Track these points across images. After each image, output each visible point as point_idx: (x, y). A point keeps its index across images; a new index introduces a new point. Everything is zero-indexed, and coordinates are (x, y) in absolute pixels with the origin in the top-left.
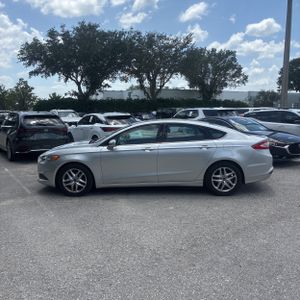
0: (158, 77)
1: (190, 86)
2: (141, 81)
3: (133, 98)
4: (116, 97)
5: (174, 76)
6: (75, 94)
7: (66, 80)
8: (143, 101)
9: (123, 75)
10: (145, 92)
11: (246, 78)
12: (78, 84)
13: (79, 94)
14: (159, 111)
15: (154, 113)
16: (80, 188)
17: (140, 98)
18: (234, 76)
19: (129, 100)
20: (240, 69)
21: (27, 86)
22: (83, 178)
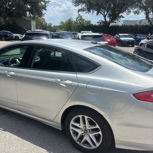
7: (97, 14)
10: (149, 21)
12: (105, 16)
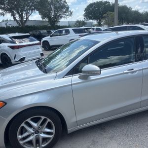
0: (24, 13)
9: (1, 11)
11: (71, 13)
18: (65, 12)
20: (68, 8)
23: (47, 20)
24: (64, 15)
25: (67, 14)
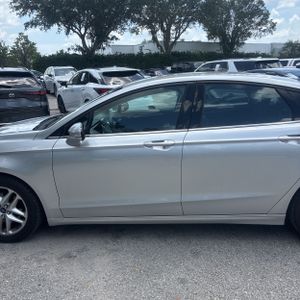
0: (173, 27)
1: (209, 37)
2: (153, 33)
3: (145, 52)
4: (126, 52)
5: (191, 25)
6: (80, 49)
7: (67, 33)
8: (156, 55)
9: (133, 26)
10: (158, 45)
11: (274, 26)
12: (82, 37)
13: (84, 49)
14: (175, 66)
15: (169, 68)
16: (14, 225)
17: (153, 52)
18: (259, 24)
19: (141, 54)
20: (267, 15)
21: (28, 42)
22: (19, 206)
23: (218, 41)
24: (255, 31)
25: (264, 28)
